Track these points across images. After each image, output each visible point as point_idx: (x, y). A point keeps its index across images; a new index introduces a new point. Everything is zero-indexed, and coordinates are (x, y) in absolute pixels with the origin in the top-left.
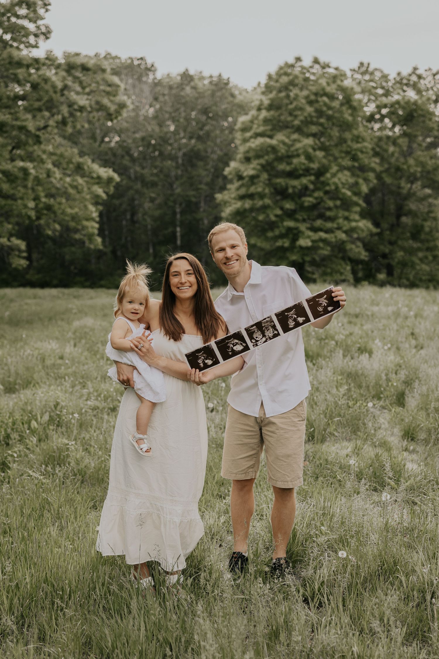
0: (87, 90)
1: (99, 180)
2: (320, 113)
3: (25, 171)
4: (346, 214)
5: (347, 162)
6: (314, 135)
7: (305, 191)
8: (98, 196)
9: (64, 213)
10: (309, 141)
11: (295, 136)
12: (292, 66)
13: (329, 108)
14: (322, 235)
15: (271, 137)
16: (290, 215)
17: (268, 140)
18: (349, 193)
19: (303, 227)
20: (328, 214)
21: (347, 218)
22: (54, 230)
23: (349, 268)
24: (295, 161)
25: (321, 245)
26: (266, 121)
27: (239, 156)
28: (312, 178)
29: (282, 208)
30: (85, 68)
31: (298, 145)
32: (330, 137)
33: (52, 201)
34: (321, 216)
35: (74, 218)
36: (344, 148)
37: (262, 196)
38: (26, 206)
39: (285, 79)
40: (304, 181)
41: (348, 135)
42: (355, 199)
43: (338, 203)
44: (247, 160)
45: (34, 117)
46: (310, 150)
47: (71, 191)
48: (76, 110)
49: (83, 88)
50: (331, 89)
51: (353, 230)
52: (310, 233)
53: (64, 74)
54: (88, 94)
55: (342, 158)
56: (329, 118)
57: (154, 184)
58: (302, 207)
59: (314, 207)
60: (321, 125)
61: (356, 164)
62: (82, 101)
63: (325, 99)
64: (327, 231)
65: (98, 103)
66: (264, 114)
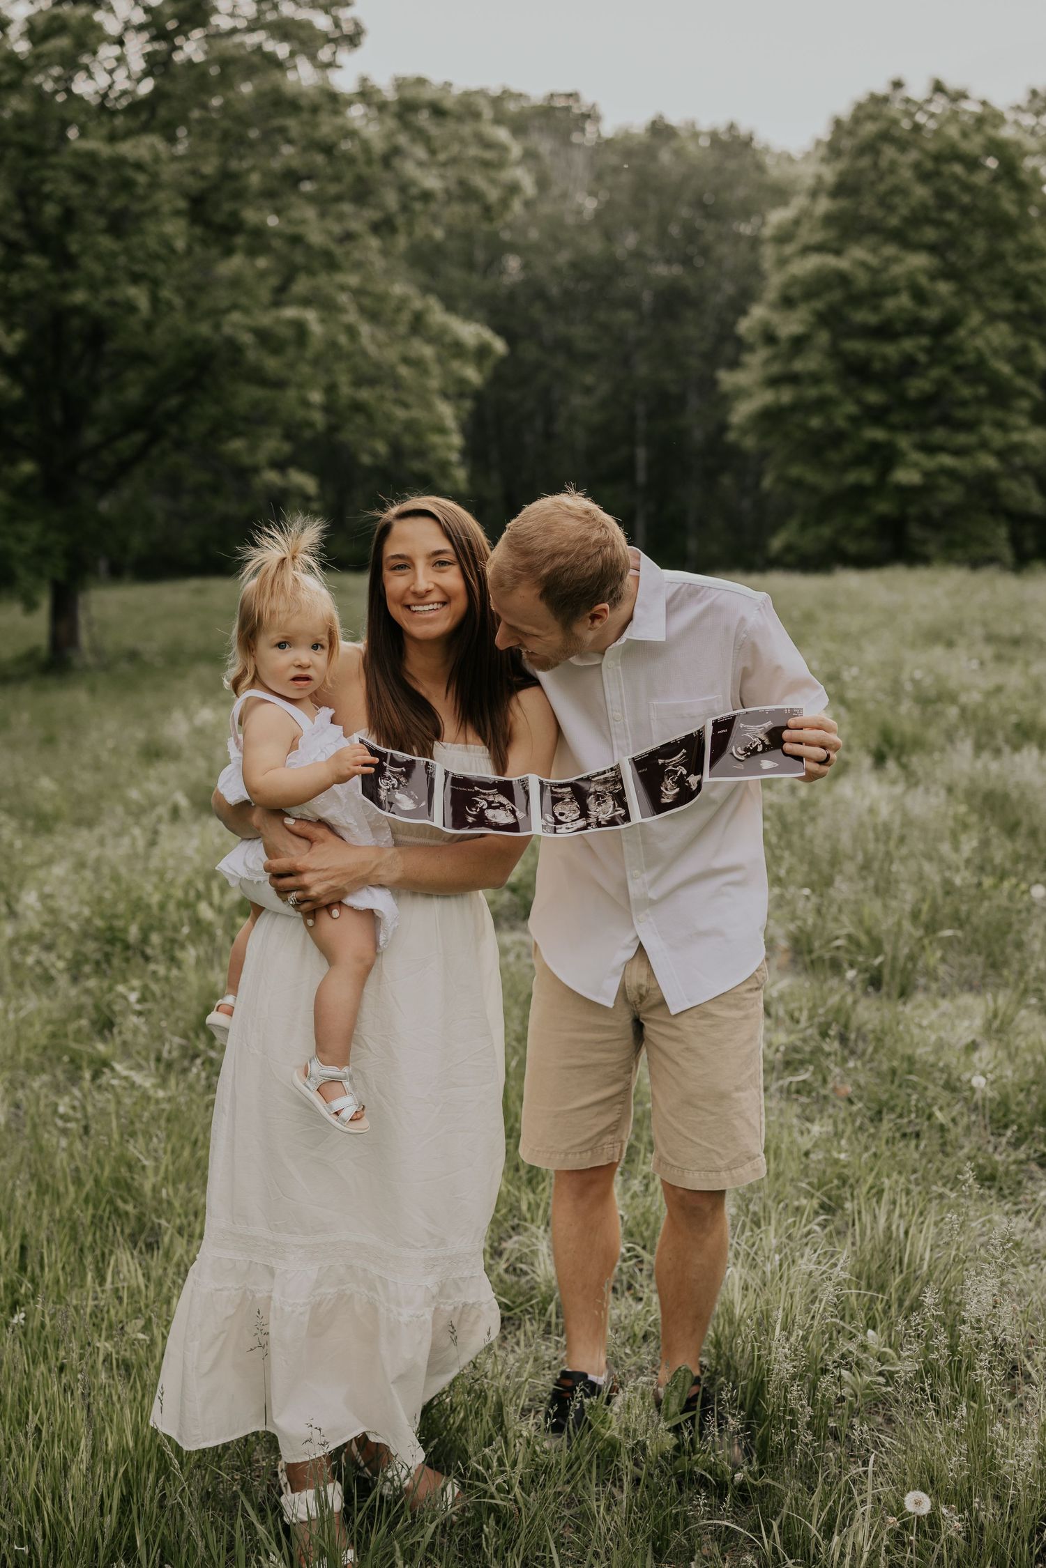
0: (442, 157)
1: (457, 349)
2: (945, 200)
4: (999, 414)
5: (1006, 305)
6: (932, 249)
7: (909, 366)
8: (462, 381)
9: (387, 416)
10: (919, 261)
11: (890, 250)
12: (886, 100)
13: (968, 188)
14: (947, 460)
15: (838, 252)
16: (876, 416)
17: (831, 261)
18: (1005, 369)
19: (904, 442)
20: (961, 414)
21: (1001, 426)
22: (376, 455)
23: (1003, 532)
24: (890, 304)
25: (943, 481)
26: (829, 220)
27: (771, 294)
28: (925, 341)
29: (859, 402)
30: (438, 111)
31: (897, 270)
32: (968, 251)
33: (365, 394)
34: (947, 421)
35: (411, 426)
36: (998, 272)
37: (816, 379)
38: (304, 402)
39: (870, 128)
40: (908, 345)
41: (1008, 246)
42: (1020, 382)
43: (982, 390)
44: (787, 302)
45: (323, 214)
46: (923, 281)
47: (404, 371)
48: (414, 198)
49: (433, 152)
50: (973, 145)
51: (1017, 448)
52: (921, 457)
53: (391, 123)
54: (444, 165)
55: (995, 296)
56: (965, 211)
57: (591, 358)
58: (903, 401)
59: (928, 401)
60: (948, 225)
61: (1025, 308)
62: (431, 181)
63: (958, 169)
64: (958, 452)
65: (462, 183)
66: (824, 205)
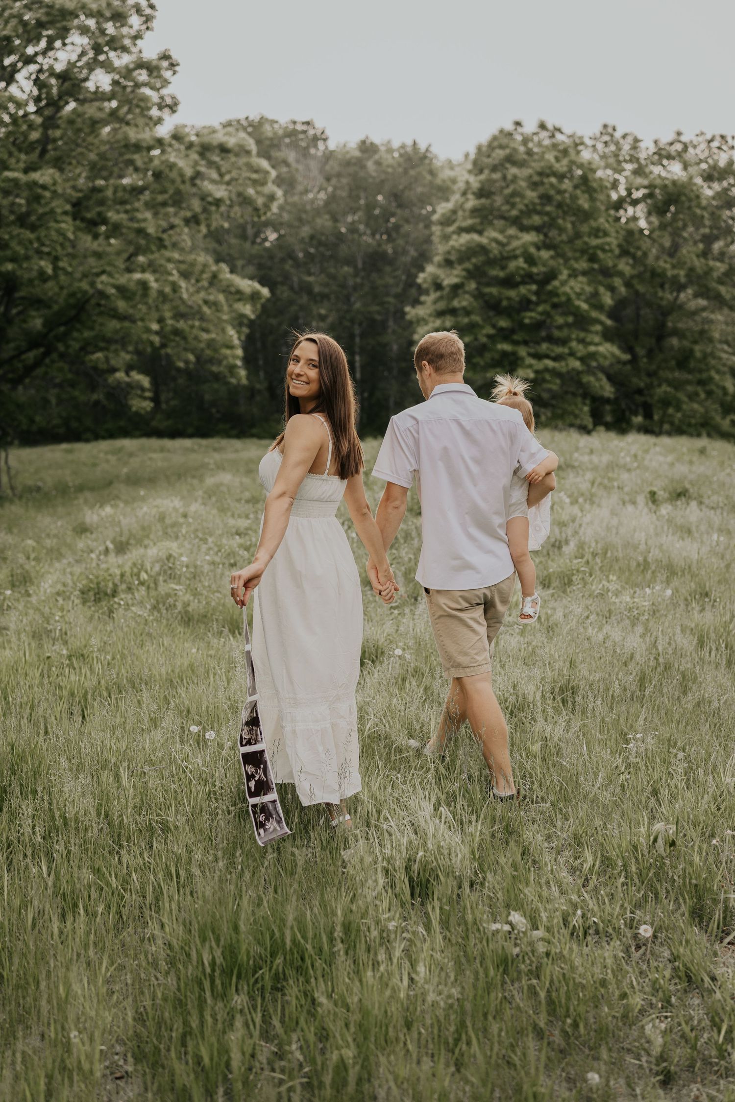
0: (227, 178)
1: (240, 296)
2: (546, 198)
3: (144, 285)
4: (582, 335)
5: (583, 265)
6: (538, 229)
7: (526, 304)
8: (243, 316)
9: (196, 338)
10: (529, 238)
11: (512, 231)
12: (510, 134)
13: (560, 192)
14: (550, 363)
15: (480, 233)
16: (505, 335)
17: (476, 237)
18: (584, 306)
19: (522, 351)
20: (556, 333)
21: (582, 341)
22: (187, 362)
23: (586, 409)
24: (512, 265)
25: (548, 377)
26: (475, 211)
27: (437, 259)
28: (534, 287)
29: (494, 326)
30: (224, 150)
31: (515, 244)
32: (561, 230)
33: (181, 324)
34: (550, 339)
35: (211, 344)
36: (579, 243)
37: (467, 312)
38: (148, 330)
39: (499, 154)
40: (523, 290)
41: (585, 228)
42: (594, 314)
43: (570, 319)
44: (448, 263)
45: (156, 214)
46: (532, 250)
47: (206, 309)
48: (210, 204)
49: (221, 175)
50: (561, 167)
51: (593, 356)
52: (533, 361)
53: (196, 157)
54: (228, 183)
55: (576, 260)
56: (560, 206)
57: (324, 297)
58: (522, 326)
59: (538, 326)
60: (548, 214)
61: (596, 266)
62: (220, 192)
63: (553, 180)
64: (555, 359)
65: (240, 194)
66: (472, 202)
